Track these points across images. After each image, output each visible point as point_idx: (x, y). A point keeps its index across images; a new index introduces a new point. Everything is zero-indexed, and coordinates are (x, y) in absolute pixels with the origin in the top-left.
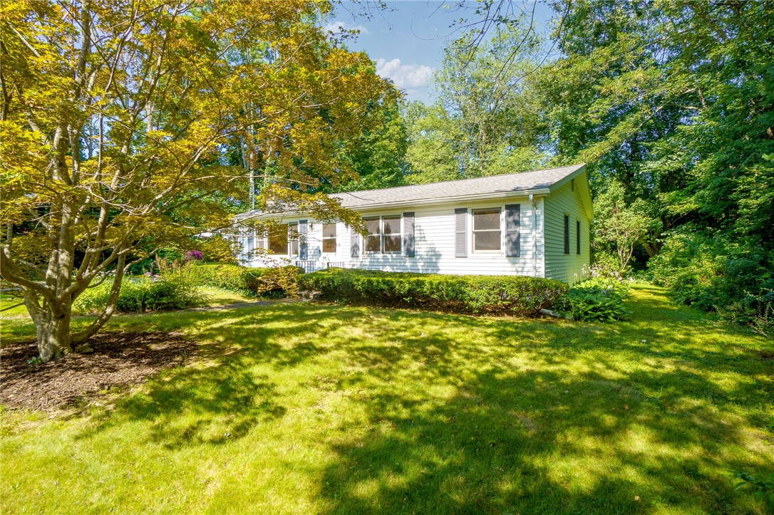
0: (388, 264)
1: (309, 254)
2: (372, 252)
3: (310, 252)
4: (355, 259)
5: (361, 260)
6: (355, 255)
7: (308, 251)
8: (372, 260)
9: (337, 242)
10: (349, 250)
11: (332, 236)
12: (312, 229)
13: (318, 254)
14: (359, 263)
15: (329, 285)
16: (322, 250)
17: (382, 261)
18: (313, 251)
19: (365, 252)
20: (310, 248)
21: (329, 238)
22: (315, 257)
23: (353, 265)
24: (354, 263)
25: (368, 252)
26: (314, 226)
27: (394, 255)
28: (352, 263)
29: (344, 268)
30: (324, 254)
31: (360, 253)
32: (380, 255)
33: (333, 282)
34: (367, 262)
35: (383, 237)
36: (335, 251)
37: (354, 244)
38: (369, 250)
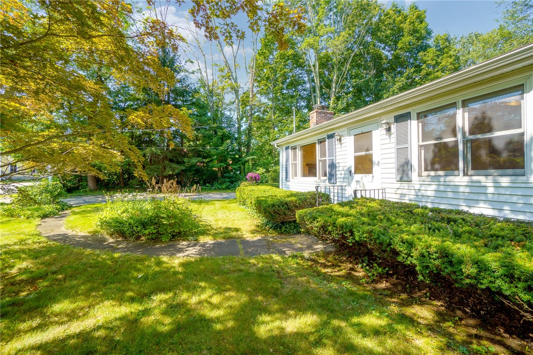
0: (483, 197)
1: (338, 176)
2: (441, 173)
3: (340, 173)
4: (405, 185)
5: (417, 187)
6: (405, 178)
7: (337, 173)
8: (442, 188)
9: (375, 159)
10: (394, 171)
11: (367, 150)
12: (341, 144)
13: (349, 176)
14: (413, 192)
15: (345, 238)
16: (353, 171)
17: (467, 190)
18: (343, 172)
19: (425, 173)
20: (339, 169)
21: (363, 153)
22: (346, 180)
23: (403, 195)
24: (405, 192)
25: (432, 173)
26: (344, 139)
27: (505, 181)
28: (400, 191)
29: (382, 201)
30: (357, 177)
31: (414, 176)
32: (460, 180)
33: (352, 233)
34: (430, 190)
35: (465, 142)
36: (371, 172)
37: (403, 161)
38: (433, 169)
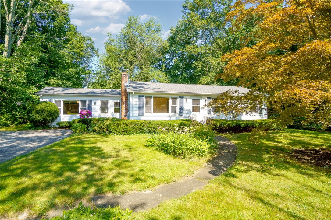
1: (184, 113)
4: (209, 115)
5: (212, 115)
7: (184, 112)
9: (200, 108)
10: (207, 111)
11: (197, 105)
12: (186, 101)
13: (190, 113)
16: (192, 111)
18: (186, 112)
20: (185, 110)
22: (188, 114)
24: (209, 117)
26: (188, 100)
30: (193, 113)
31: (212, 113)
34: (215, 116)
36: (199, 112)
37: (209, 109)
